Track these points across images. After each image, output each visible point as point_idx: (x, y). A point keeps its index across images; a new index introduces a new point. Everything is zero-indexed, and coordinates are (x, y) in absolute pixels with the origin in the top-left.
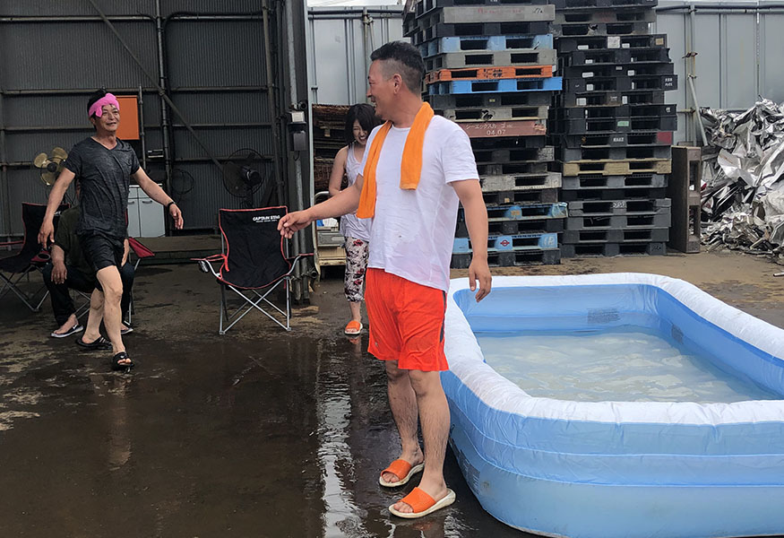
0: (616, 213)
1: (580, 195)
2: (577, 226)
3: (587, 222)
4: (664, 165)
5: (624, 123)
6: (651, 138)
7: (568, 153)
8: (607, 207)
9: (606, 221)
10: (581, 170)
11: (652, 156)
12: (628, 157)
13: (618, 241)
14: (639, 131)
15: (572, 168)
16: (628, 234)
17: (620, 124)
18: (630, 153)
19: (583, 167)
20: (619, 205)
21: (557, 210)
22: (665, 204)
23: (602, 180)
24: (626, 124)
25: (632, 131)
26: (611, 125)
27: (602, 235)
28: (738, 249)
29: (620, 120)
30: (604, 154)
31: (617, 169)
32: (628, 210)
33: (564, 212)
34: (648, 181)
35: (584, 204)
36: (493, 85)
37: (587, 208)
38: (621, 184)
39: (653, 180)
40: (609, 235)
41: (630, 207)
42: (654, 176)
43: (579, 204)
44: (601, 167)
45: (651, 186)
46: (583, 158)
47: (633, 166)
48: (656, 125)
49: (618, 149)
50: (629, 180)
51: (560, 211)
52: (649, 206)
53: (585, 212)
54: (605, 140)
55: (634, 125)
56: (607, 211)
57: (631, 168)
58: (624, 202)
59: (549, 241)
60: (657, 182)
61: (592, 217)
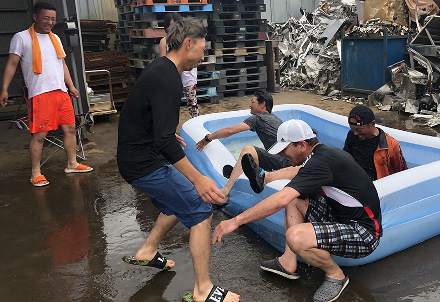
0: (242, 75)
1: (223, 67)
2: (224, 83)
3: (228, 81)
4: (262, 50)
5: (243, 29)
6: (256, 36)
7: (216, 45)
8: (237, 72)
9: (237, 80)
10: (223, 53)
11: (256, 46)
12: (246, 46)
13: (244, 89)
14: (250, 33)
15: (219, 53)
16: (249, 85)
17: (241, 29)
18: (247, 44)
19: (224, 52)
20: (243, 71)
21: (215, 75)
22: (264, 69)
23: (234, 58)
24: (244, 29)
25: (247, 33)
26: (237, 30)
27: (236, 87)
28: (296, 89)
29: (241, 27)
30: (234, 45)
31: (240, 52)
32: (247, 73)
33: (218, 76)
34: (255, 58)
35: (226, 71)
36: (176, 8)
37: (228, 73)
38: (243, 60)
39: (258, 58)
40: (239, 86)
41: (248, 71)
42: (258, 55)
43: (224, 71)
44: (233, 51)
45: (257, 61)
46: (224, 47)
47: (248, 51)
48: (258, 30)
49: (241, 42)
50: (247, 58)
51: (216, 75)
52: (257, 71)
53: (227, 75)
54: (234, 37)
55: (248, 30)
56: (238, 74)
57: (247, 52)
58: (245, 69)
59: (212, 91)
60: (260, 59)
61: (231, 78)
